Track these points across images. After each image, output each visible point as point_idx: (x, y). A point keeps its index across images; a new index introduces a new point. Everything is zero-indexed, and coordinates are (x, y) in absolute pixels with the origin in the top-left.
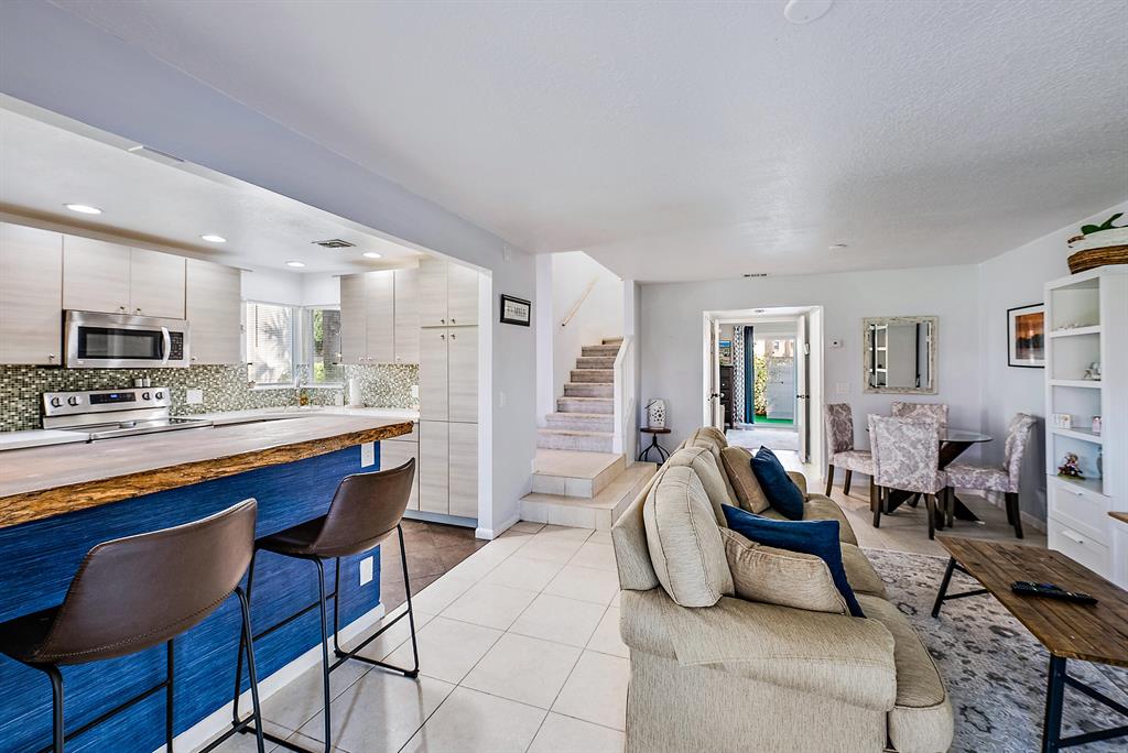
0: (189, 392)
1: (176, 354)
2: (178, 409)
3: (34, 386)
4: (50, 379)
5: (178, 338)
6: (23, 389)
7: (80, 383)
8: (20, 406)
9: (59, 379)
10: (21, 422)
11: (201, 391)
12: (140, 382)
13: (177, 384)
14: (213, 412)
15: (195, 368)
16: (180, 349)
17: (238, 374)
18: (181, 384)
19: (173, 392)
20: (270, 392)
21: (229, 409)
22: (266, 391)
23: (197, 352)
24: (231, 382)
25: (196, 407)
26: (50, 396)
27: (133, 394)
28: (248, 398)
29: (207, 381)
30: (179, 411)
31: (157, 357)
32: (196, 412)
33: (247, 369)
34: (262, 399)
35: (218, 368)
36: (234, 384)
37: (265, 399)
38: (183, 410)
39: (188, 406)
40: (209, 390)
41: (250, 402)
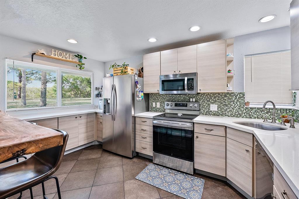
5: (191, 80)
11: (217, 105)
12: (191, 100)
13: (206, 101)
14: (223, 116)
15: (214, 94)
16: (192, 85)
17: (237, 97)
18: (208, 101)
19: (204, 104)
20: (261, 109)
21: (232, 116)
22: (258, 109)
23: (202, 87)
24: (233, 102)
25: (214, 112)
26: (166, 103)
27: (187, 104)
28: (245, 111)
29: (220, 101)
30: (207, 113)
31: (184, 89)
32: (214, 115)
33: (244, 95)
34: (255, 113)
35: (226, 95)
36: (235, 103)
37: (258, 114)
38: (209, 113)
39: (211, 111)
40: (221, 105)
41: (246, 114)
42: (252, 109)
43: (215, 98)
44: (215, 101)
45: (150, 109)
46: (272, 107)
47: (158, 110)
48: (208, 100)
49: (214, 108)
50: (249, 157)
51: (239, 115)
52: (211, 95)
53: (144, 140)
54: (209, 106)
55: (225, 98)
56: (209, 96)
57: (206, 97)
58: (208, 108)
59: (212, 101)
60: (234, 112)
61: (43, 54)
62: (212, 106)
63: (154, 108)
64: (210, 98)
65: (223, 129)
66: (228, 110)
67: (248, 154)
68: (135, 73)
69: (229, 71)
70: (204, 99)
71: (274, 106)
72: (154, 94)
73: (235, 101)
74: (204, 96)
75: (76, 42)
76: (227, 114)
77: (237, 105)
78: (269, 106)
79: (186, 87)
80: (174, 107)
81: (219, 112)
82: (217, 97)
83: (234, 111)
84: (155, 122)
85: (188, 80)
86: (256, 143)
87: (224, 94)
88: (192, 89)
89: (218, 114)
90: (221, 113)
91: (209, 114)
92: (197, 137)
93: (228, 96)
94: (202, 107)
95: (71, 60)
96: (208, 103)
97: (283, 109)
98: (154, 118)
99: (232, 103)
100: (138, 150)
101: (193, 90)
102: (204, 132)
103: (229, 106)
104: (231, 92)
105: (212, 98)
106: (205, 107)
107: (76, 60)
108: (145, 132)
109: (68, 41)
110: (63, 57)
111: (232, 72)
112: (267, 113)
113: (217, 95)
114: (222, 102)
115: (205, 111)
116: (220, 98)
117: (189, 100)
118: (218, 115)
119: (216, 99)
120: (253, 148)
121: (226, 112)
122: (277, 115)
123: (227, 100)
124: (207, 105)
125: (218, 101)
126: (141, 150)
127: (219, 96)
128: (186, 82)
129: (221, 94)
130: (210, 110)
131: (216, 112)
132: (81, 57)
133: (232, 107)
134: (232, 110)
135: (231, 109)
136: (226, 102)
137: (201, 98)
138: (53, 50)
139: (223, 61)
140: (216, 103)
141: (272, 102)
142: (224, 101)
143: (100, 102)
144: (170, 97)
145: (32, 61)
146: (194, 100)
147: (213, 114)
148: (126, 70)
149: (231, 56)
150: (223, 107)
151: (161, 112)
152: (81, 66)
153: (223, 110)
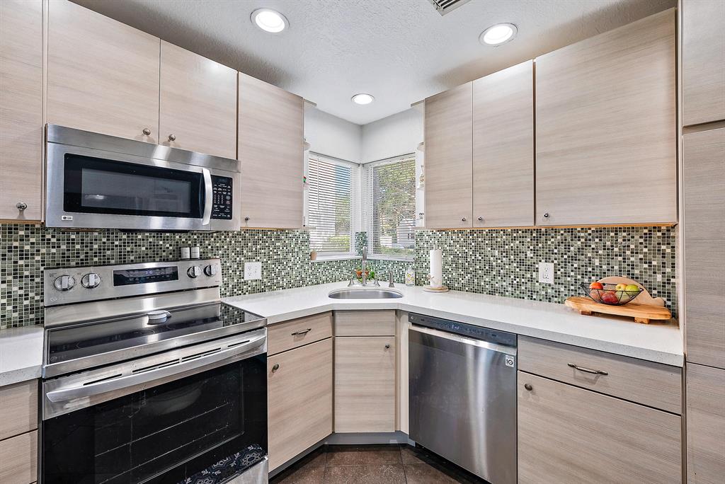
0: (247, 265)
1: (222, 211)
2: (234, 287)
3: (38, 258)
4: (64, 247)
5: (224, 184)
6: (21, 262)
7: (108, 253)
8: (15, 289)
9: (78, 247)
10: (16, 315)
11: (260, 264)
12: (186, 252)
13: (233, 254)
14: (273, 290)
15: (253, 232)
17: (299, 242)
18: (238, 254)
19: (228, 264)
21: (290, 286)
22: (328, 263)
24: (292, 252)
25: (254, 283)
28: (310, 271)
29: (267, 250)
30: (235, 290)
31: (199, 214)
32: (254, 291)
33: (308, 235)
34: (324, 273)
35: (278, 235)
36: (296, 255)
37: (327, 273)
38: (240, 289)
39: (246, 283)
40: (269, 262)
41: (311, 277)
42: (320, 264)
43: (255, 243)
44: (257, 253)
48: (238, 249)
49: (253, 271)
51: (301, 282)
52: (247, 235)
54: (240, 269)
55: (277, 244)
56: (240, 240)
57: (233, 242)
58: (238, 273)
59: (250, 254)
60: (294, 277)
62: (249, 269)
64: (243, 244)
66: (283, 274)
67: (387, 353)
70: (226, 247)
73: (296, 250)
74: (228, 239)
76: (281, 282)
77: (298, 258)
79: (207, 205)
81: (265, 280)
82: (261, 242)
83: (294, 273)
85: (214, 180)
87: (275, 233)
88: (227, 214)
89: (263, 287)
90: (269, 284)
91: (240, 292)
92: (275, 368)
93: (283, 237)
96: (238, 259)
99: (291, 254)
101: (231, 218)
103: (285, 263)
105: (249, 244)
106: (231, 272)
113: (261, 235)
114: (271, 253)
115: (230, 286)
116: (267, 244)
117: (177, 252)
118: (263, 291)
119: (258, 247)
120: (396, 336)
121: (279, 278)
123: (281, 248)
124: (236, 266)
125: (263, 251)
127: (265, 237)
129: (269, 233)
130: (242, 280)
131: (258, 283)
133: (291, 265)
134: (290, 272)
135: (289, 269)
136: (279, 253)
137: (218, 245)
140: (258, 258)
142: (275, 251)
146: (197, 251)
147: (249, 289)
150: (273, 266)
153: (273, 275)
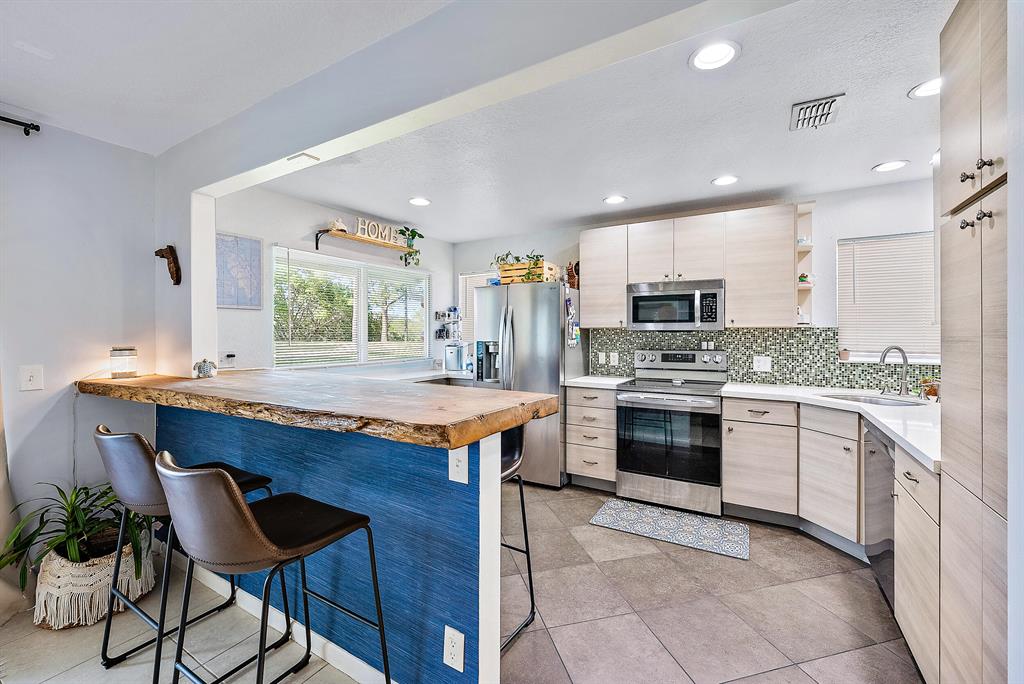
0: (756, 358)
1: (709, 317)
5: (711, 299)
7: (663, 344)
11: (770, 359)
12: (704, 345)
13: (743, 348)
14: (785, 384)
15: (763, 331)
16: (712, 309)
17: (821, 339)
18: (747, 348)
19: (739, 356)
20: (876, 367)
21: (808, 383)
22: (869, 365)
23: (735, 313)
24: (811, 349)
25: (764, 375)
26: (638, 352)
27: (694, 355)
28: (838, 372)
29: (778, 347)
30: (745, 378)
31: (692, 319)
32: (763, 381)
33: (835, 334)
34: (863, 376)
35: (792, 332)
36: (816, 353)
37: (868, 377)
38: (749, 377)
39: (755, 373)
40: (780, 357)
41: (840, 378)
42: (855, 365)
43: (765, 340)
44: (766, 348)
45: (591, 370)
46: (900, 361)
47: (612, 371)
48: (747, 344)
49: (762, 364)
50: (850, 462)
51: (824, 382)
52: (757, 333)
53: (593, 443)
54: (750, 361)
55: (790, 341)
56: (750, 337)
57: (743, 339)
58: (747, 364)
59: (759, 349)
60: (813, 375)
61: (342, 230)
62: (759, 362)
63: (602, 366)
64: (752, 340)
65: (792, 408)
66: (798, 370)
67: (848, 456)
68: (558, 276)
69: (803, 278)
70: (736, 342)
71: (905, 358)
72: (602, 329)
73: (816, 348)
74: (738, 336)
75: (427, 203)
76: (795, 378)
77: (818, 356)
78: (894, 359)
79: (697, 314)
80: (659, 363)
81: (776, 373)
82: (771, 339)
83: (813, 371)
84: (623, 396)
85: (703, 297)
86: (865, 430)
87: (788, 331)
88: (713, 318)
89: (773, 379)
90: (781, 378)
91: (750, 380)
92: (730, 430)
93: (798, 335)
94: (733, 363)
95: (392, 242)
96: (747, 352)
97: (927, 367)
98: (620, 389)
99: (808, 352)
100: (572, 469)
101: (715, 321)
102: (748, 417)
103: (800, 360)
104: (805, 326)
105: (759, 341)
106: (741, 362)
107: (402, 241)
108: (592, 424)
109: (411, 201)
110: (377, 237)
111: (808, 279)
112: (891, 375)
113: (771, 333)
114: (783, 349)
115: (741, 374)
116: (778, 341)
117: (699, 345)
118: (773, 383)
119: (768, 343)
120: (859, 442)
121: (792, 374)
122: (913, 379)
123: (795, 345)
124: (745, 358)
125: (773, 347)
126: (582, 467)
127: (775, 335)
128: (697, 302)
129: (780, 331)
130: (752, 371)
131: (768, 375)
132: (414, 234)
133: (808, 362)
134: (808, 369)
135: (806, 366)
136: (792, 350)
137: (730, 340)
138: (360, 219)
139: (790, 254)
140: (768, 353)
141: (900, 350)
142: (788, 347)
143: (448, 352)
144: (647, 337)
145: (317, 248)
146: (712, 345)
147: (759, 379)
148: (538, 271)
149: (806, 243)
150: (785, 362)
151: (621, 376)
152: (407, 257)
153: (785, 370)
